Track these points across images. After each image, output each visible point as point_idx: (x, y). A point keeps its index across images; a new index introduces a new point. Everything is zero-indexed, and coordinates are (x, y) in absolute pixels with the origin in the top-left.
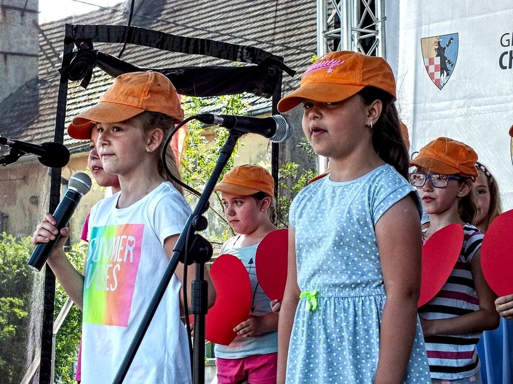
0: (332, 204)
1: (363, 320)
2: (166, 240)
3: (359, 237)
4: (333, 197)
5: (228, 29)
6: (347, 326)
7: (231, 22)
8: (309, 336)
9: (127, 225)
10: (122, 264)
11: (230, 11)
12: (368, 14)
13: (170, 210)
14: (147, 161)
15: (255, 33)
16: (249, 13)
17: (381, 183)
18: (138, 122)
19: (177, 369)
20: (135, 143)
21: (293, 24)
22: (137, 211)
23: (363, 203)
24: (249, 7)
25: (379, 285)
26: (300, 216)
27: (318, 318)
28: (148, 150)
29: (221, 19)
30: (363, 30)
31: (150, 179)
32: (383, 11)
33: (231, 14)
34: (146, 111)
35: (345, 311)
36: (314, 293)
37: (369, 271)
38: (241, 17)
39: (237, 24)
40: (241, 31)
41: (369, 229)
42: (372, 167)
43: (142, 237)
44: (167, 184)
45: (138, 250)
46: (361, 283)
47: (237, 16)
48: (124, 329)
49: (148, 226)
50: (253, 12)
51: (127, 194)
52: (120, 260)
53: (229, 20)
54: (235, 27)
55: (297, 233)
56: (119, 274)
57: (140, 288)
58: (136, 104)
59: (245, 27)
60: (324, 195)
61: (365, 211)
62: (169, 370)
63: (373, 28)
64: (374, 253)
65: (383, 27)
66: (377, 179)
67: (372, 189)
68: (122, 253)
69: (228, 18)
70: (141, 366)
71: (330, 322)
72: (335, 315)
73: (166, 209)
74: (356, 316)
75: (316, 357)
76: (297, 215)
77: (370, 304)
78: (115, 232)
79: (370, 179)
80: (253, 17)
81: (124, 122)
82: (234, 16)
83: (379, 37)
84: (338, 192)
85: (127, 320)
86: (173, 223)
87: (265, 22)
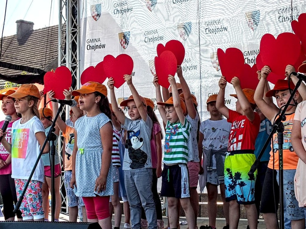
0: (87, 124)
1: (97, 157)
2: (36, 133)
3: (95, 133)
4: (87, 121)
5: (12, 55)
6: (93, 159)
7: (13, 53)
8: (81, 161)
9: (24, 129)
10: (23, 140)
11: (12, 49)
12: (74, 59)
13: (37, 125)
14: (29, 110)
15: (22, 57)
16: (19, 50)
17: (101, 118)
18: (26, 98)
19: (40, 170)
20: (25, 104)
21: (35, 54)
22: (27, 125)
23: (96, 124)
24: (19, 48)
25: (101, 147)
26: (78, 127)
27: (83, 156)
28: (29, 107)
29: (10, 51)
30: (72, 64)
31: (30, 115)
32: (79, 58)
33: (13, 50)
34: (29, 95)
35: (92, 154)
36: (83, 149)
37: (98, 143)
38: (17, 51)
39: (15, 53)
40: (17, 56)
41: (98, 131)
42: (98, 113)
43: (29, 132)
44: (35, 117)
45: (28, 136)
46: (96, 146)
47: (15, 50)
48: (24, 159)
49: (31, 130)
50: (21, 49)
51: (24, 119)
52: (23, 139)
53: (12, 52)
54: (14, 54)
55: (77, 132)
56: (22, 143)
57: (29, 148)
58: (26, 93)
59: (18, 55)
60: (84, 121)
61: (97, 126)
62: (38, 171)
63: (76, 63)
64: (99, 138)
65: (79, 63)
66: (100, 117)
67: (99, 120)
68: (23, 137)
69: (12, 51)
70: (30, 170)
71: (87, 157)
72: (89, 155)
73: (36, 124)
74: (95, 156)
75: (83, 167)
76: (77, 126)
77: (99, 152)
78: (21, 131)
79: (98, 117)
80: (21, 51)
81: (22, 98)
82: (14, 51)
83: (78, 66)
84: (89, 120)
85: (25, 156)
86: (38, 128)
87: (25, 53)
